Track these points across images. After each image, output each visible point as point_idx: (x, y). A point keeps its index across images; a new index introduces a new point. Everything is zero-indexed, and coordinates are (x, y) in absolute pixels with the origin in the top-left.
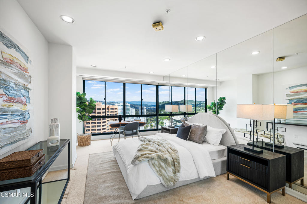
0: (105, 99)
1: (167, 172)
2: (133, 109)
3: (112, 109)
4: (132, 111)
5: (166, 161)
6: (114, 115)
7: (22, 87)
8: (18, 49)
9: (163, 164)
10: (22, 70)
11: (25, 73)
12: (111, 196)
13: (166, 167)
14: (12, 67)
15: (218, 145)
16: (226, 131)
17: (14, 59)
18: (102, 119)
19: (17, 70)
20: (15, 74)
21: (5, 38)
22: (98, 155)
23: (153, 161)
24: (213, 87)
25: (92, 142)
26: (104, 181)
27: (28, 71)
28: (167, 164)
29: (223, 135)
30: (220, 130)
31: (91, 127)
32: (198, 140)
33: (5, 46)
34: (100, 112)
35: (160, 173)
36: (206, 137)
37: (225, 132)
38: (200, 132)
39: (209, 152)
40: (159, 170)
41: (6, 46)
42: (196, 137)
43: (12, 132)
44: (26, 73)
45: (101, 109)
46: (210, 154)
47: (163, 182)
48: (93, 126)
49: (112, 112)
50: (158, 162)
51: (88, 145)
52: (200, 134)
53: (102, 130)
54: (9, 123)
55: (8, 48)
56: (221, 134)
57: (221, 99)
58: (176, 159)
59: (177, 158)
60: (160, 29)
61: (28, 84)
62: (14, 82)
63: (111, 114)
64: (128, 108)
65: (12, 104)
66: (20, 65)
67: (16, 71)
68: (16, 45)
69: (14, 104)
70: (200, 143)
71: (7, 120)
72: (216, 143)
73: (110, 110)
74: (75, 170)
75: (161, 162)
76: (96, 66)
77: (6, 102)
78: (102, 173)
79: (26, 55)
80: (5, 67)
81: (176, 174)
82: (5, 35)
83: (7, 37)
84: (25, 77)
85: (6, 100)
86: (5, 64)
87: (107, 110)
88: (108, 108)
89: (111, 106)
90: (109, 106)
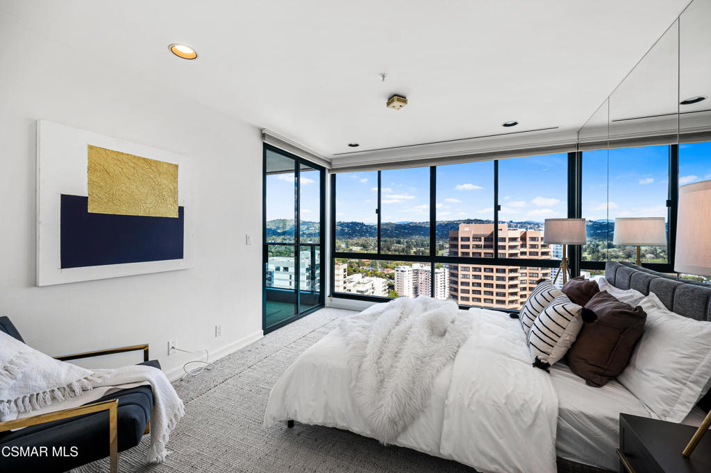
3: (533, 239)
31: (483, 277)
34: (505, 246)
45: (505, 238)
48: (487, 278)
49: (533, 246)
53: (509, 288)
73: (529, 242)
87: (521, 243)
88: (523, 238)
89: (531, 233)
90: (525, 233)
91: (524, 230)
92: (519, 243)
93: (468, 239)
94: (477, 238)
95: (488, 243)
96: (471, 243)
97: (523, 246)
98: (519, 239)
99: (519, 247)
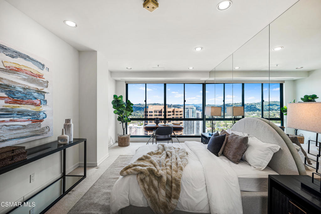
0: (145, 101)
1: (159, 193)
2: (199, 112)
3: (177, 112)
4: (198, 114)
5: (161, 179)
6: (179, 118)
7: (35, 91)
8: (27, 58)
9: (156, 183)
10: (35, 76)
11: (38, 78)
12: (100, 205)
13: (159, 188)
14: (18, 74)
15: (263, 169)
16: (280, 149)
17: (21, 67)
18: (168, 122)
19: (26, 76)
20: (24, 80)
21: (8, 50)
22: (126, 157)
23: (142, 176)
24: (294, 81)
25: (131, 144)
26: (109, 186)
27: (43, 77)
28: (160, 183)
29: (274, 154)
30: (270, 145)
32: (231, 157)
33: (8, 57)
35: (148, 193)
36: (246, 154)
37: (278, 150)
38: (235, 146)
39: (239, 178)
40: (149, 189)
41: (10, 56)
42: (230, 152)
43: (18, 129)
44: (40, 79)
45: (168, 111)
46: (239, 182)
47: (150, 205)
49: (177, 115)
50: (150, 178)
51: (126, 146)
52: (236, 149)
54: (15, 122)
55: (13, 58)
56: (271, 152)
57: (308, 98)
58: (175, 179)
59: (177, 178)
60: (153, 8)
61: (43, 88)
62: (22, 86)
63: (176, 117)
64: (194, 111)
65: (19, 105)
66: (31, 72)
67: (24, 77)
68: (25, 55)
69: (21, 105)
70: (234, 162)
71: (12, 119)
72: (260, 166)
73: (175, 113)
74: (98, 168)
75: (153, 179)
76: (131, 69)
77: (10, 103)
78: (114, 177)
79: (40, 63)
80: (8, 74)
81: (171, 199)
82: (8, 47)
83: (11, 49)
84: (40, 82)
85: (10, 102)
86: (8, 72)
87: (173, 113)
88: (173, 111)
89: (176, 109)
90: (174, 109)
91: (174, 108)
92: (171, 113)
93: (152, 112)
94: (156, 111)
95: (160, 114)
96: (153, 114)
97: (173, 115)
98: (172, 112)
99: (172, 115)
